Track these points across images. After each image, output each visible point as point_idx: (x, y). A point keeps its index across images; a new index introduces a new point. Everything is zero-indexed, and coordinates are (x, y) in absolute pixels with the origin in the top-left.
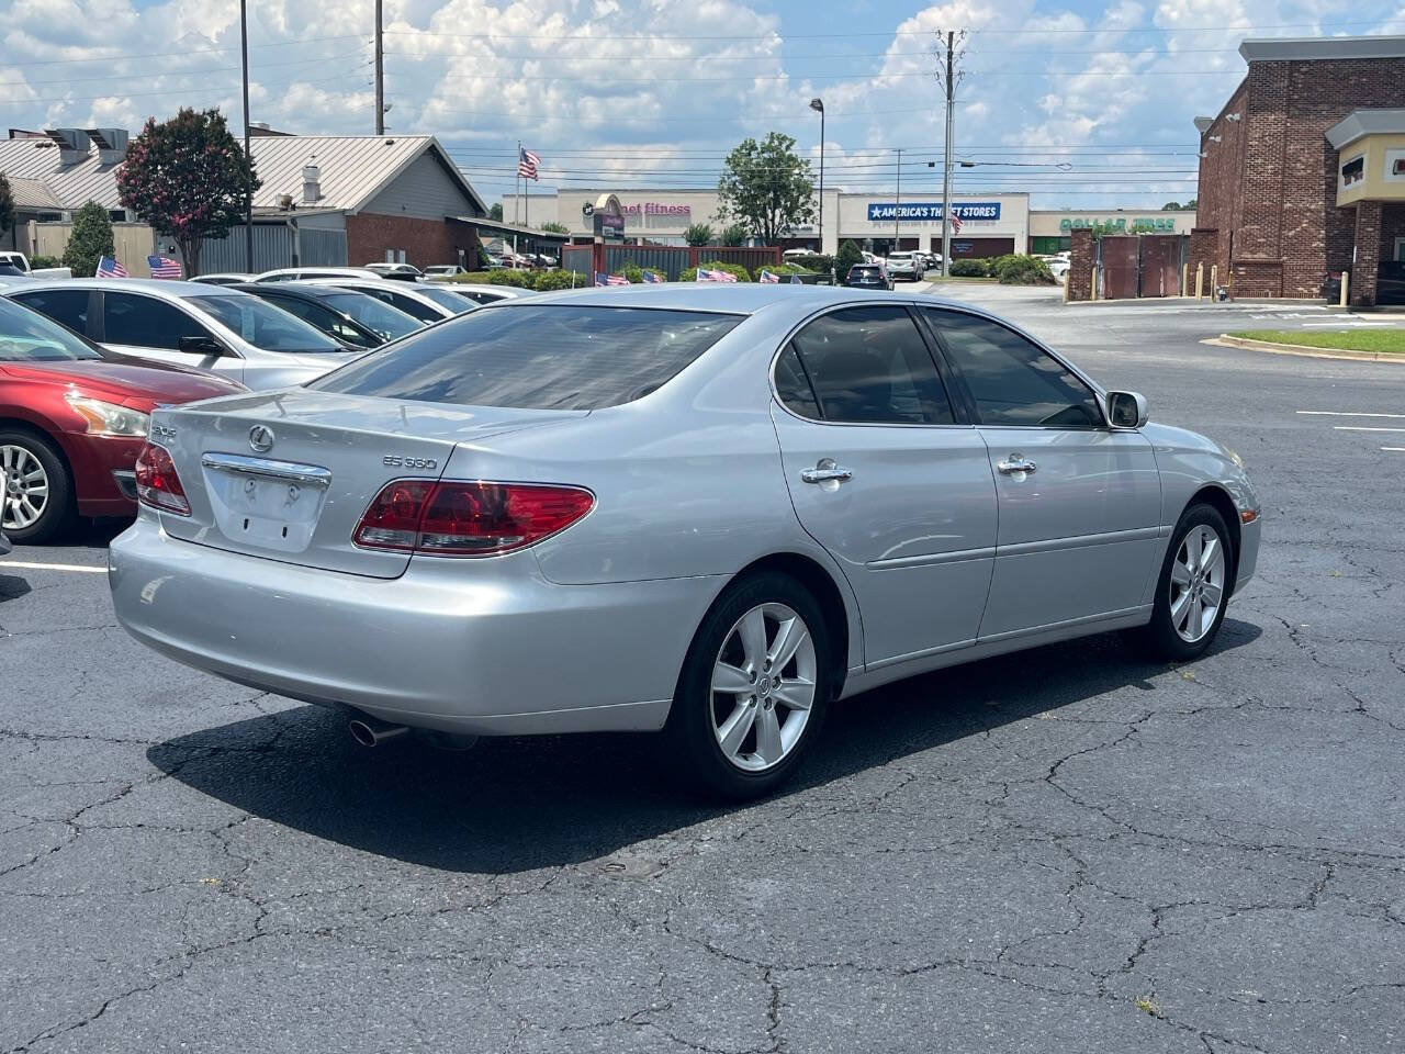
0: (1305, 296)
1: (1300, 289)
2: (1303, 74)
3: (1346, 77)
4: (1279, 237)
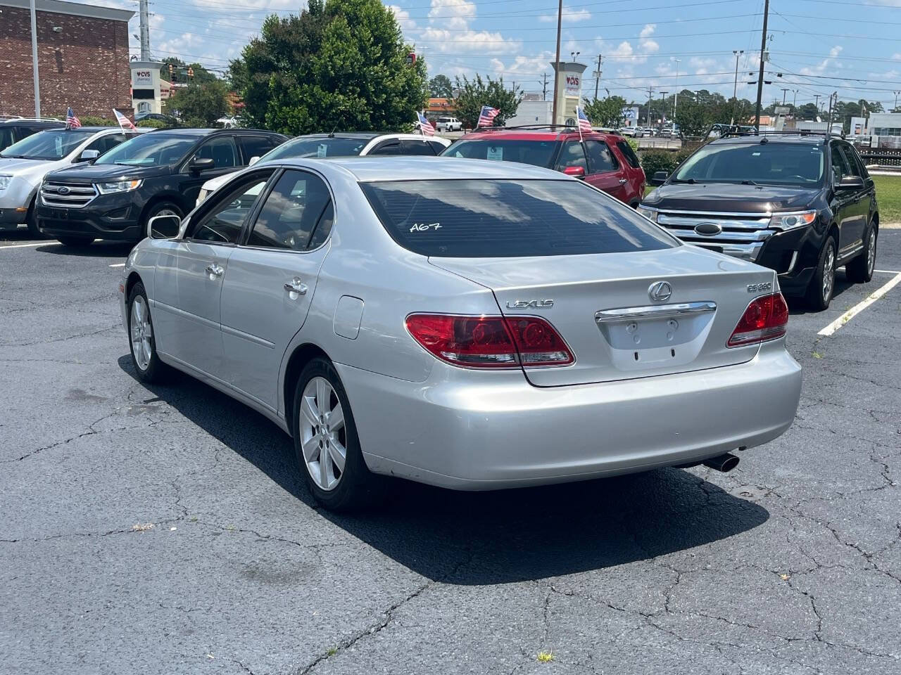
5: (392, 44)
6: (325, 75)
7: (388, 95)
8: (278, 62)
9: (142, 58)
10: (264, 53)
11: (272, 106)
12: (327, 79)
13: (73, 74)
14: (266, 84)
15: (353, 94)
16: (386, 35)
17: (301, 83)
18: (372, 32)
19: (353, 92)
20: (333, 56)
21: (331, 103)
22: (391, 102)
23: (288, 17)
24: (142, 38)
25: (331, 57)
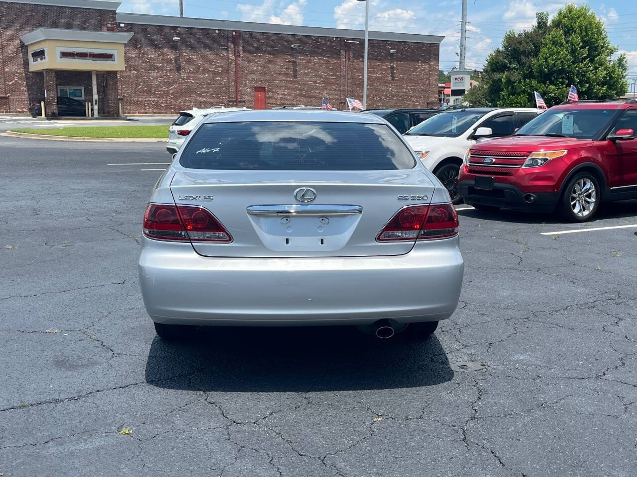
0: (20, 112)
1: (18, 109)
2: (6, 8)
3: (26, 12)
4: (5, 84)
5: (598, 46)
6: (541, 72)
7: (591, 85)
8: (510, 64)
9: (460, 68)
10: (501, 58)
11: (503, 96)
12: (543, 74)
13: (402, 80)
14: (500, 80)
15: (562, 84)
16: (593, 40)
17: (524, 79)
18: (582, 38)
19: (563, 83)
20: (548, 57)
21: (544, 92)
22: (593, 89)
23: (522, 32)
24: (461, 54)
25: (546, 59)
